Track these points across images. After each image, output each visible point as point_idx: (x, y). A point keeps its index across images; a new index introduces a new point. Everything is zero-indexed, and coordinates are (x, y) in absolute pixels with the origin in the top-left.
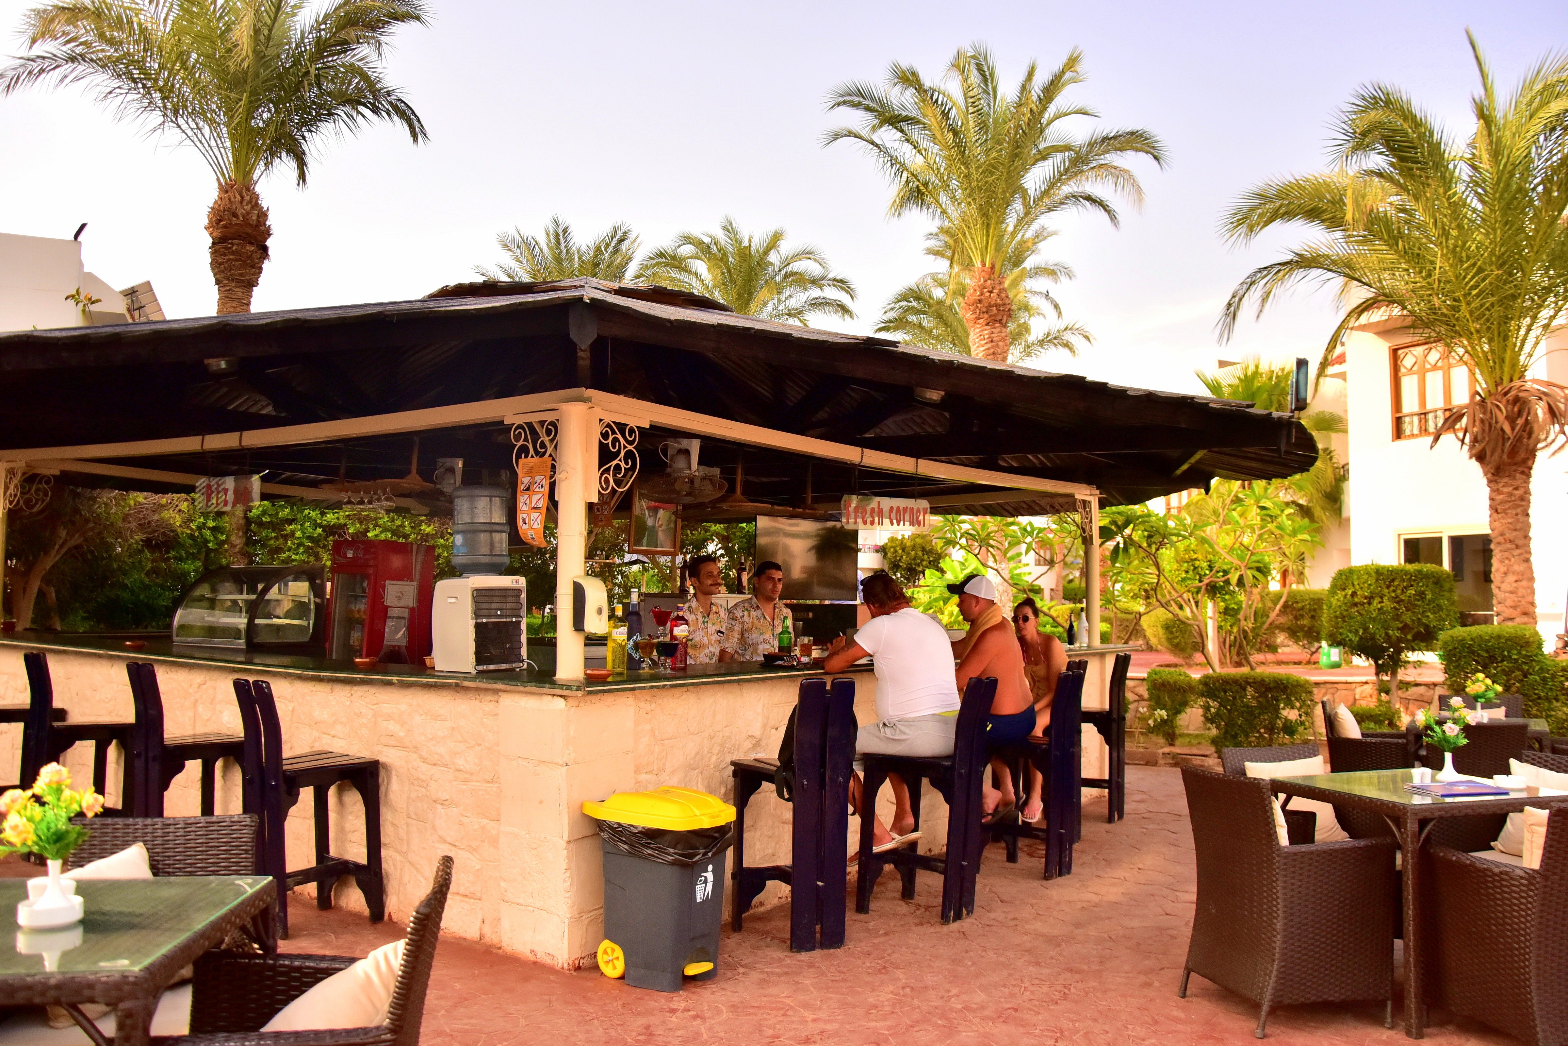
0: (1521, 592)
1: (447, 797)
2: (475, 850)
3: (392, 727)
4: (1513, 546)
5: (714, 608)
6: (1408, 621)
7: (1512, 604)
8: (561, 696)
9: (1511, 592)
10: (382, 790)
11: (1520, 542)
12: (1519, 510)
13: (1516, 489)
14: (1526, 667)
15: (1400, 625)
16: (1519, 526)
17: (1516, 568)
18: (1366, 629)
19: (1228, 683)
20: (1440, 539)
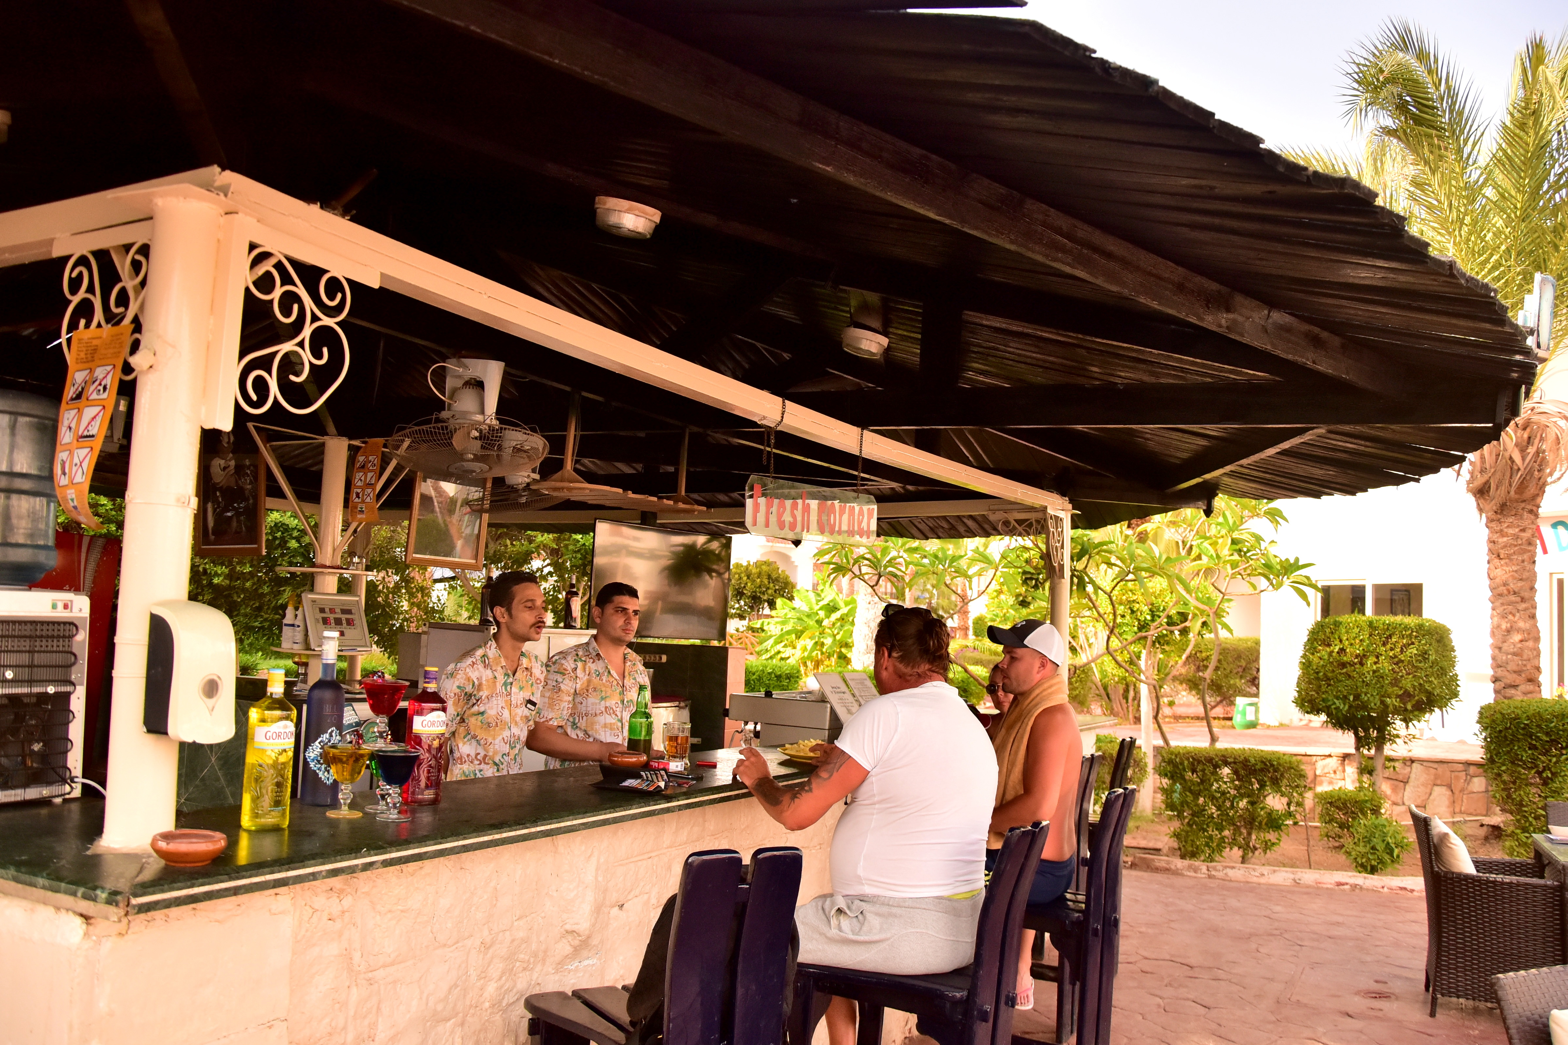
0: (1527, 654)
4: (1519, 599)
5: (524, 661)
6: (1409, 687)
7: (1515, 668)
8: (74, 913)
9: (1514, 654)
11: (1526, 595)
12: (1526, 557)
13: (1523, 530)
15: (1401, 692)
16: (1526, 575)
17: (1521, 624)
18: (1357, 697)
19: (1199, 762)
20: (1364, 587)
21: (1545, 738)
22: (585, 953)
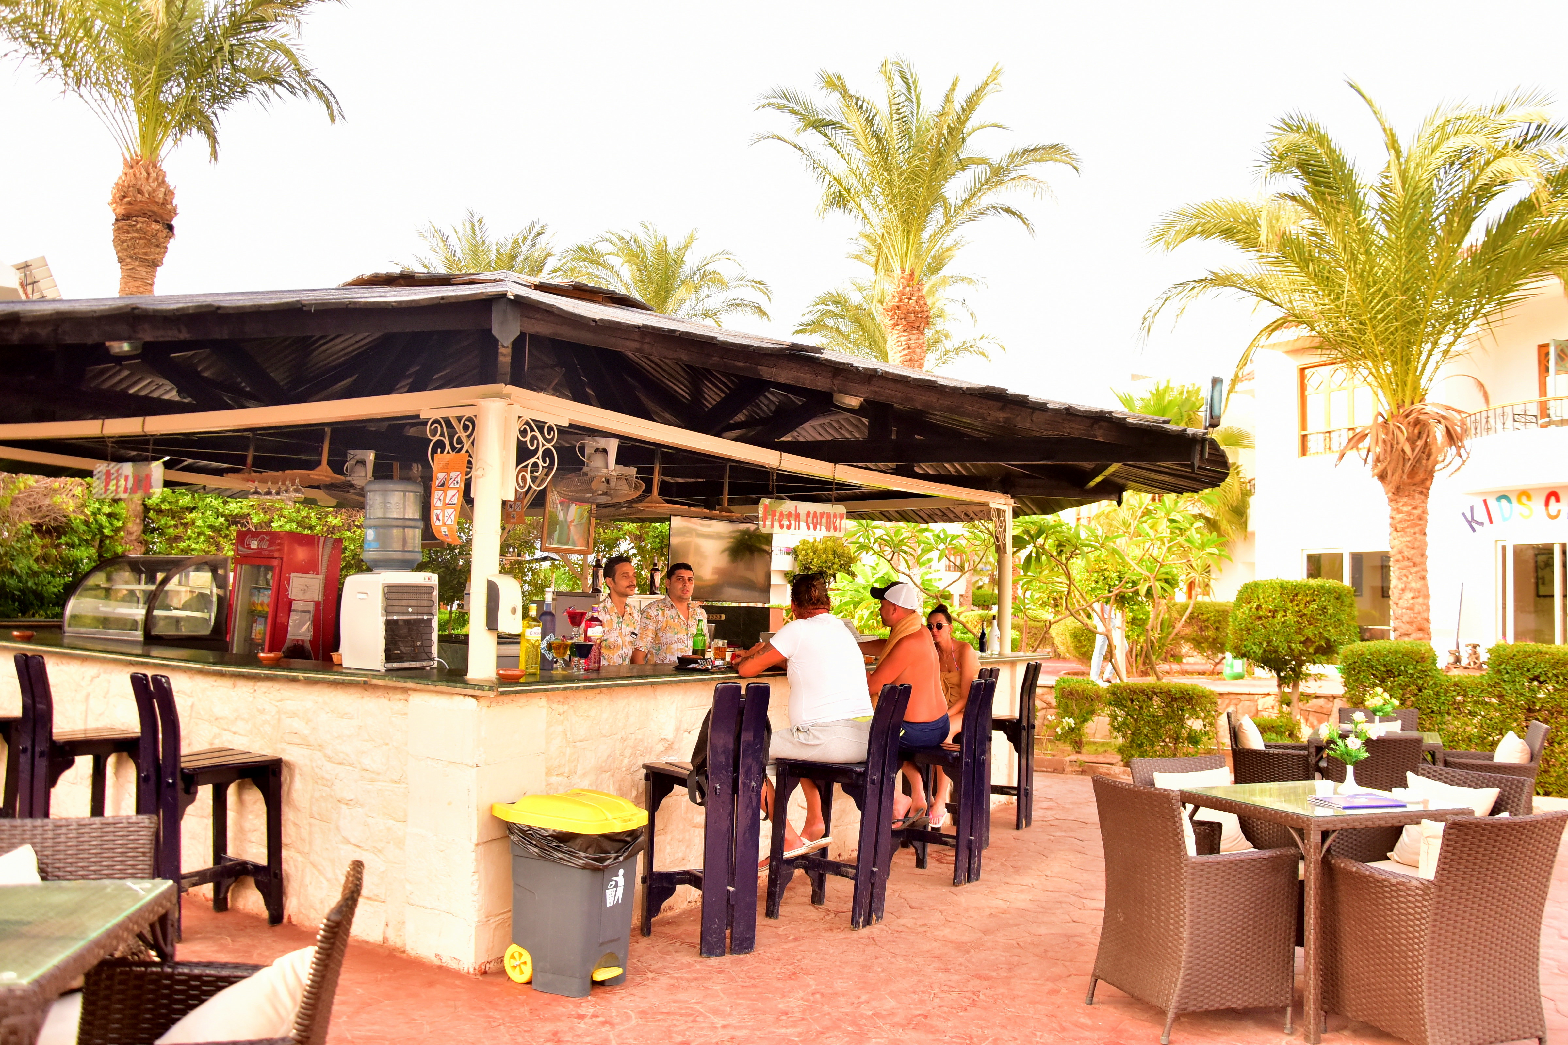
0: (1417, 608)
1: (352, 797)
2: (380, 851)
3: (296, 724)
4: (1411, 564)
5: (628, 609)
6: (1310, 635)
7: (1408, 620)
8: (473, 696)
9: (1408, 609)
10: (285, 788)
11: (1418, 560)
12: (1417, 529)
13: (1415, 508)
14: (1420, 682)
15: (1303, 639)
16: (1417, 544)
17: (1413, 585)
18: (1269, 643)
19: (1135, 692)
20: (1341, 555)
21: (1383, 669)
22: (671, 752)
